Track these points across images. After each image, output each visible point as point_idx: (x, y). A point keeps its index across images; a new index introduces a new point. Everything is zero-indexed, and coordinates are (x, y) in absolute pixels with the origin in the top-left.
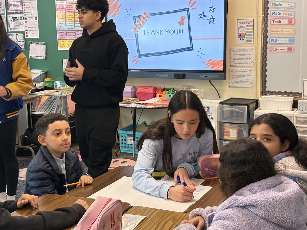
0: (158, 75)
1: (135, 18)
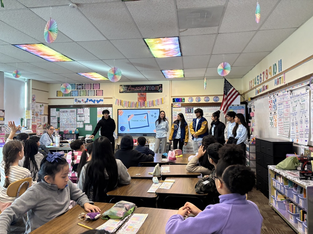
0: (137, 135)
1: (129, 116)
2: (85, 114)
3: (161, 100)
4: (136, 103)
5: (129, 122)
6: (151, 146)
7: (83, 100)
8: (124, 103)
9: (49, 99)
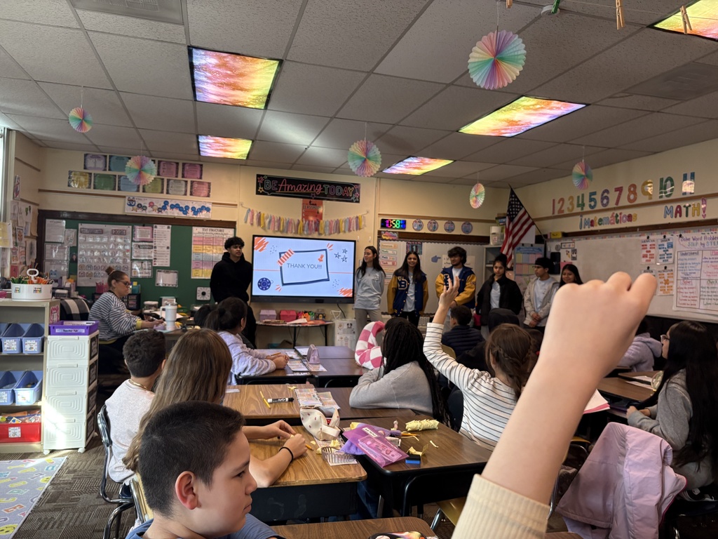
1: (280, 254)
2: (157, 243)
3: (357, 222)
4: (298, 224)
5: (281, 268)
6: (340, 326)
7: (151, 205)
8: (267, 221)
9: (40, 191)
